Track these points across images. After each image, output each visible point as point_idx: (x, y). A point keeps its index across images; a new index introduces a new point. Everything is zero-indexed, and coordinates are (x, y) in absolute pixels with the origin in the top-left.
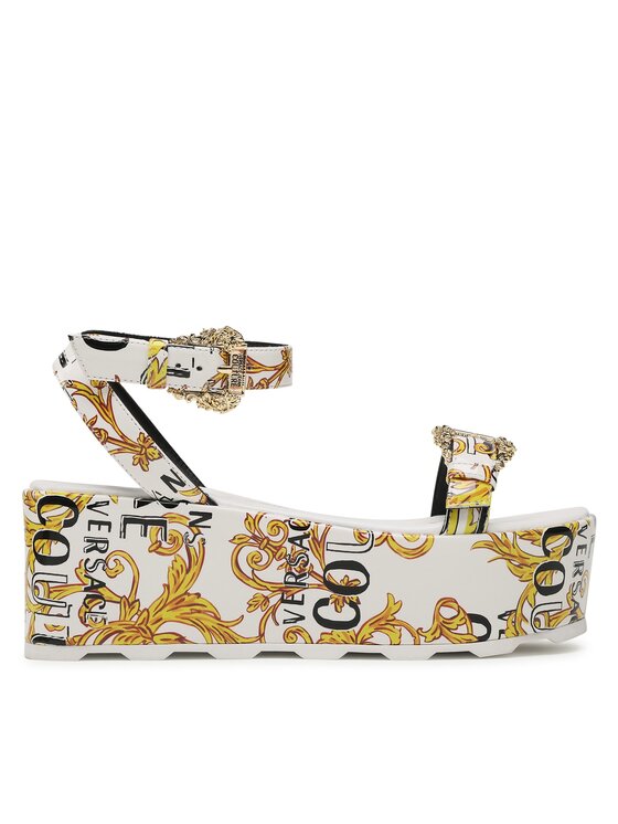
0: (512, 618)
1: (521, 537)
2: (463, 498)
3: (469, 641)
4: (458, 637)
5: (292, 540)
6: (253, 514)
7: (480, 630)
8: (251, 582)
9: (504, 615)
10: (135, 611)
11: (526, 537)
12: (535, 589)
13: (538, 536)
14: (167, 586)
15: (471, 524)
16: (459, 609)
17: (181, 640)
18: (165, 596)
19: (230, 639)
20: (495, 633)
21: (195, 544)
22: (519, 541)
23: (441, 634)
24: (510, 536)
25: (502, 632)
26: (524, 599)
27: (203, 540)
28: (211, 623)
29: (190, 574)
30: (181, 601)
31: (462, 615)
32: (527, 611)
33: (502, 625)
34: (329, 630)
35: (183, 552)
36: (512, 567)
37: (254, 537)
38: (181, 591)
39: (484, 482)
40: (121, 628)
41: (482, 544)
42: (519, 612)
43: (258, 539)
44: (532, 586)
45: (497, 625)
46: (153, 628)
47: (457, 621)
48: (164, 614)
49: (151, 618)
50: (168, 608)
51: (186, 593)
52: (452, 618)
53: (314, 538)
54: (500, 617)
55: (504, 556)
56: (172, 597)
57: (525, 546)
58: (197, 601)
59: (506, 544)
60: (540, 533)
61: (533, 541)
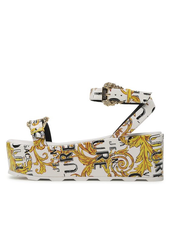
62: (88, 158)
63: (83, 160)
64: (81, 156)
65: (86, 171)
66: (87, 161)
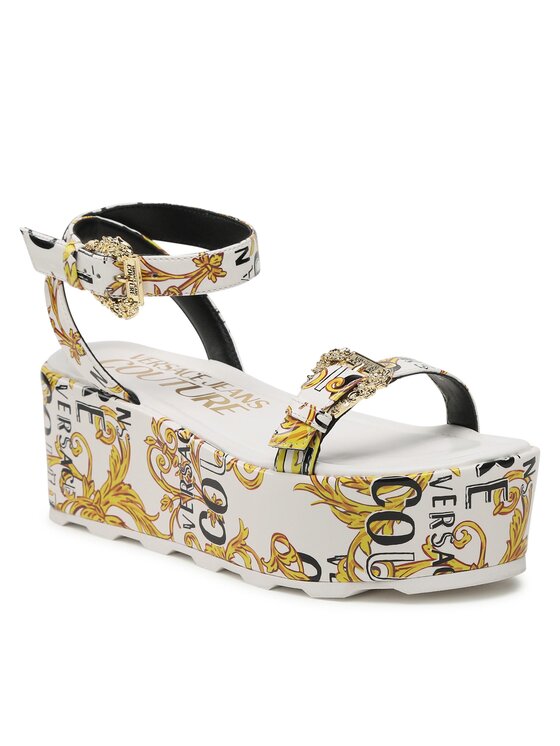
0: (343, 563)
1: (344, 484)
2: (282, 438)
3: (302, 580)
4: (292, 573)
5: (181, 450)
6: (157, 419)
7: (311, 571)
8: (160, 483)
9: (334, 559)
10: (91, 491)
11: (350, 485)
12: (369, 538)
13: (365, 485)
14: (109, 472)
15: (296, 465)
16: (290, 546)
17: (123, 524)
18: (109, 481)
19: (153, 532)
20: (325, 576)
21: (123, 438)
22: (343, 489)
23: (278, 567)
24: (332, 481)
25: (332, 575)
26: (355, 546)
27: (128, 436)
28: (140, 515)
29: (124, 464)
30: (120, 489)
31: (293, 553)
32: (361, 558)
33: (333, 569)
34: (210, 543)
35: (116, 443)
36: (337, 513)
37: (158, 441)
38: (119, 480)
39: (305, 424)
40: (84, 504)
41: (303, 487)
42: (351, 558)
43: (161, 445)
44: (364, 534)
45: (327, 569)
46: (104, 508)
47: (289, 557)
48: (110, 497)
49: (103, 500)
50: (112, 493)
51: (122, 483)
52: (284, 554)
53: (193, 453)
54: (330, 560)
55: (327, 501)
56: (114, 483)
57: (351, 494)
58: (130, 491)
59: (328, 489)
60: (368, 482)
61: (360, 490)
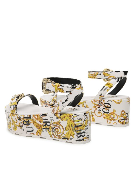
62: (39, 125)
63: (36, 125)
64: (35, 123)
65: (38, 132)
66: (39, 126)
